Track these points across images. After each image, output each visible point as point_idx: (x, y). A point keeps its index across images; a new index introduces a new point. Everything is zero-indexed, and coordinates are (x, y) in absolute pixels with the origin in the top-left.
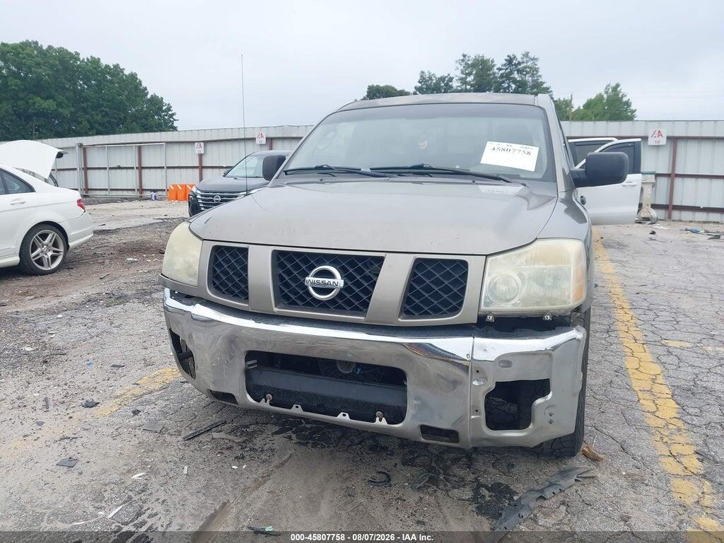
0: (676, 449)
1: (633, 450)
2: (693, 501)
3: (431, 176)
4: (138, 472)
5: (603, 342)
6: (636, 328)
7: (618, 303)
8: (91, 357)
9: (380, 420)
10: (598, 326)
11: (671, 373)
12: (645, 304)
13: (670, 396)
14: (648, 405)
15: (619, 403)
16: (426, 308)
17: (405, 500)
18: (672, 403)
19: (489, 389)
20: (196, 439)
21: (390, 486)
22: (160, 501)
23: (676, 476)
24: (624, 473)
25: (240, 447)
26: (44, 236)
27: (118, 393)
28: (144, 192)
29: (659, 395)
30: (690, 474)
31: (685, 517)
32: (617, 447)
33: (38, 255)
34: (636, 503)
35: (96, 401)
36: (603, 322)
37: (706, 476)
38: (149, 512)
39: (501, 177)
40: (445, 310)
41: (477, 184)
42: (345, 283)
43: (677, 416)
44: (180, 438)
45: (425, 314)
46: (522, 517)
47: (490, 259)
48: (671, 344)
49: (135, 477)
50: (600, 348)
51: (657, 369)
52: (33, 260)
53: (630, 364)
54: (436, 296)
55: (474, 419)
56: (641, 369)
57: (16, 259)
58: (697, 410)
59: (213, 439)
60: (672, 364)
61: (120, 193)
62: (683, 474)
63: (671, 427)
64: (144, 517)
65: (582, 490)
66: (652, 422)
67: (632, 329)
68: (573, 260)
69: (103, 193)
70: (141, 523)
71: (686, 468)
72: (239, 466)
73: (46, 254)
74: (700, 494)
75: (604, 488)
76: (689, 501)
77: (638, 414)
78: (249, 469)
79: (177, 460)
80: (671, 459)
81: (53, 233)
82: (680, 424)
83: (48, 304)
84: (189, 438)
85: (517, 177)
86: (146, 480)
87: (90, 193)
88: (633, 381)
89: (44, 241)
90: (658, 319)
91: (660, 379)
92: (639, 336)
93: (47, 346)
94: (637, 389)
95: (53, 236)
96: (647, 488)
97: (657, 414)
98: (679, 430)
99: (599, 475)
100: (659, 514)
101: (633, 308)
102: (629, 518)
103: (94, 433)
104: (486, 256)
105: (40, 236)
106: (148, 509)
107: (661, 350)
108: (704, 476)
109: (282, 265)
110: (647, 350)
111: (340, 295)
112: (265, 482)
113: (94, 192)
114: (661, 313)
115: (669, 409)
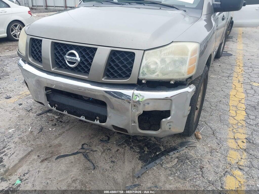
0: (238, 135)
1: (217, 134)
2: (235, 162)
3: (144, 5)
4: (12, 129)
5: (224, 82)
6: (241, 76)
7: (238, 63)
8: (18, 77)
9: (97, 121)
10: (225, 74)
11: (249, 98)
12: (250, 64)
13: (244, 109)
14: (233, 113)
15: (220, 111)
16: (116, 75)
17: (111, 150)
18: (244, 113)
19: (140, 114)
20: (41, 115)
21: (108, 143)
22: (14, 143)
23: (232, 149)
24: (209, 146)
25: (56, 120)
26: (16, 26)
27: (21, 93)
28: (67, 8)
29: (239, 108)
30: (239, 148)
31: (229, 170)
32: (211, 132)
33: (14, 33)
34: (209, 161)
35: (11, 96)
36: (228, 72)
37: (246, 150)
38: (8, 147)
39: (174, 6)
40: (124, 76)
41: (161, 10)
42: (81, 60)
43: (244, 119)
44: (35, 115)
45: (115, 77)
46: (156, 163)
47: (146, 52)
48: (254, 84)
49: (10, 131)
50: (222, 84)
51: (244, 95)
52: (12, 35)
53: (232, 93)
54: (120, 69)
55: (133, 125)
56: (236, 96)
57: (5, 35)
58: (254, 117)
59: (48, 116)
60: (251, 94)
61: (58, 8)
62: (236, 148)
63: (239, 124)
64: (5, 149)
65: (188, 152)
66: (232, 121)
67: (240, 76)
68: (190, 54)
69: (52, 8)
70: (3, 152)
71: (238, 145)
72: (52, 129)
73: (17, 33)
74: (240, 159)
75: (197, 152)
76: (233, 162)
77: (226, 117)
78: (55, 131)
79: (30, 124)
80: (233, 140)
81: (19, 24)
82: (244, 123)
83: (14, 53)
84: (38, 115)
85: (184, 6)
86: (14, 132)
87: (48, 8)
88: (231, 101)
89: (16, 27)
90: (253, 72)
91: (243, 101)
92: (241, 80)
93: (4, 71)
94: (230, 105)
95: (19, 25)
96: (217, 154)
97: (235, 118)
98: (242, 126)
99: (198, 146)
100: (218, 167)
101: (244, 66)
102: (203, 167)
103: (4, 110)
104: (145, 50)
105: (14, 26)
106: (9, 146)
107: (248, 87)
108: (245, 150)
109: (56, 49)
110: (242, 87)
111: (79, 65)
112: (59, 137)
113: (49, 7)
114: (256, 69)
115: (242, 115)
